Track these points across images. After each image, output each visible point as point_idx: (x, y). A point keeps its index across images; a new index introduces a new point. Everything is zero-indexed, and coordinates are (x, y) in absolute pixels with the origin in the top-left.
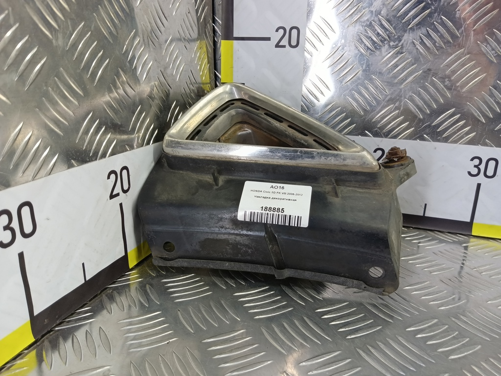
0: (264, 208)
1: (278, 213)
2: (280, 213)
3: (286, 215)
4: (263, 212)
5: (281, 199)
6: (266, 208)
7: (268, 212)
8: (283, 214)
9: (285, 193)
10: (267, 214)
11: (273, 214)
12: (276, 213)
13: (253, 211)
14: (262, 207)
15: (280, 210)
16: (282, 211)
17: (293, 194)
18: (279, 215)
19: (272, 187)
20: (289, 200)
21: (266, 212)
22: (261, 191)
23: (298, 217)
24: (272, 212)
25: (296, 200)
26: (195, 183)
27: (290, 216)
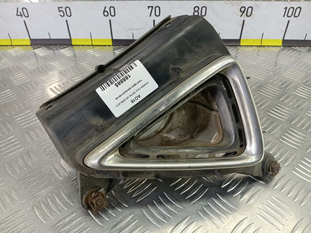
0: (128, 77)
1: (118, 81)
2: (116, 82)
3: (112, 84)
4: (126, 75)
5: (125, 92)
6: (127, 78)
7: (124, 77)
8: (114, 84)
9: (127, 98)
10: (123, 76)
11: (120, 78)
12: (119, 80)
13: (133, 70)
14: (130, 77)
15: (118, 84)
16: (116, 85)
17: (122, 102)
18: (116, 81)
19: (139, 96)
20: (120, 96)
21: (124, 76)
22: (142, 87)
23: (104, 89)
24: (121, 79)
25: (116, 99)
26: (187, 58)
27: (109, 86)
